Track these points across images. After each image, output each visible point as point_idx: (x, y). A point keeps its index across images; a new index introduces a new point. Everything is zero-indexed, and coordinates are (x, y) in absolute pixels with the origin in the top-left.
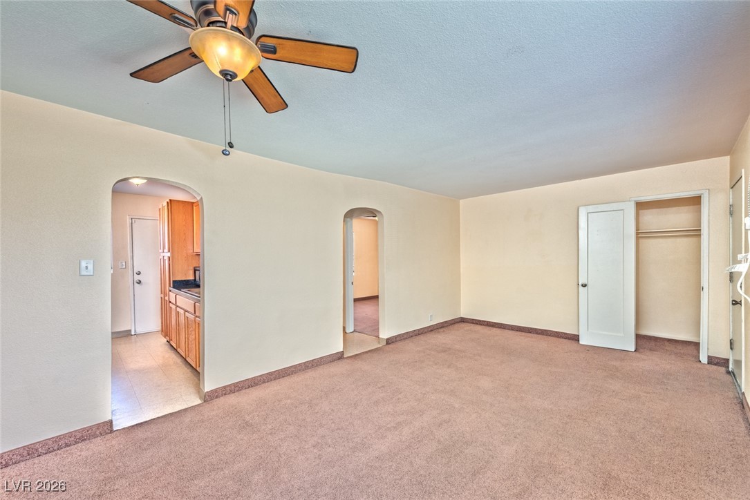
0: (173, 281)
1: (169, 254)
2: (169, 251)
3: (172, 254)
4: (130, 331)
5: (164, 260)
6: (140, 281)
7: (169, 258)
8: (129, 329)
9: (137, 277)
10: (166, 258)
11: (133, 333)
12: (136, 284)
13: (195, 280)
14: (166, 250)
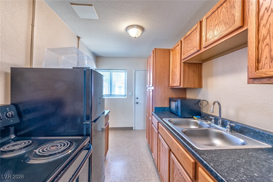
0: (155, 107)
1: (153, 88)
2: (153, 86)
3: (155, 88)
4: (133, 127)
5: (149, 92)
6: (138, 102)
7: (153, 90)
8: (132, 127)
9: (137, 100)
10: (151, 91)
11: (134, 129)
12: (136, 104)
13: (170, 107)
14: (151, 85)
